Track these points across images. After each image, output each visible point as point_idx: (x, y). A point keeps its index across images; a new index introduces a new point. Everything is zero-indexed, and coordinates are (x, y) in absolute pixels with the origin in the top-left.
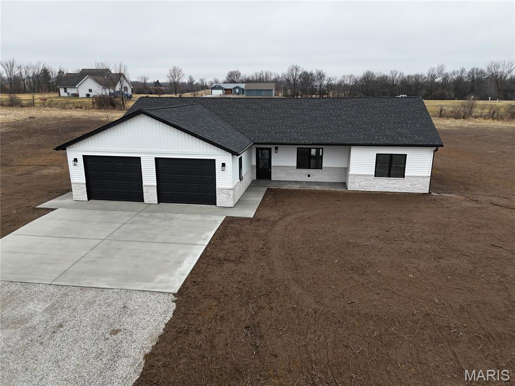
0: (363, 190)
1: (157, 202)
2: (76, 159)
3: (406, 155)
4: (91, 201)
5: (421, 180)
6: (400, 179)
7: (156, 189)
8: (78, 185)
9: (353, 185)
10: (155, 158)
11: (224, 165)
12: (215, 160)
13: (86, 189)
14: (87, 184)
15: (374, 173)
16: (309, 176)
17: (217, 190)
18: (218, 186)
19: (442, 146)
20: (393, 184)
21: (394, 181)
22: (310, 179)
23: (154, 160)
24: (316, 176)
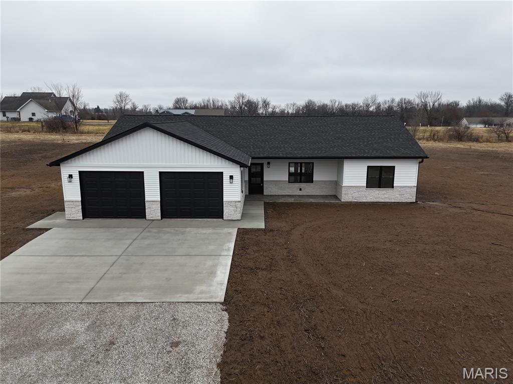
0: (356, 201)
1: (160, 218)
2: (72, 175)
3: (394, 166)
4: (86, 220)
5: (408, 190)
6: (389, 190)
7: (159, 205)
8: (72, 203)
9: (347, 197)
10: (160, 172)
11: (231, 177)
12: (222, 173)
13: (81, 207)
14: (82, 201)
15: (365, 185)
16: (300, 190)
17: (224, 203)
18: (225, 199)
19: (427, 157)
20: (384, 194)
21: (384, 192)
22: (301, 193)
23: (158, 174)
24: (308, 189)
